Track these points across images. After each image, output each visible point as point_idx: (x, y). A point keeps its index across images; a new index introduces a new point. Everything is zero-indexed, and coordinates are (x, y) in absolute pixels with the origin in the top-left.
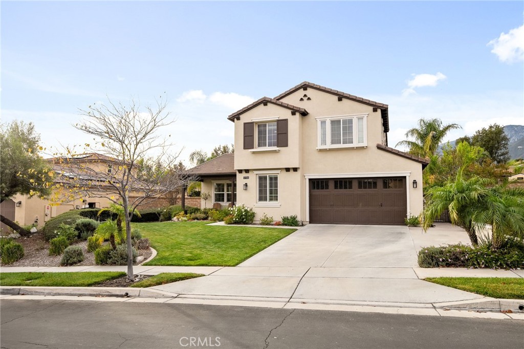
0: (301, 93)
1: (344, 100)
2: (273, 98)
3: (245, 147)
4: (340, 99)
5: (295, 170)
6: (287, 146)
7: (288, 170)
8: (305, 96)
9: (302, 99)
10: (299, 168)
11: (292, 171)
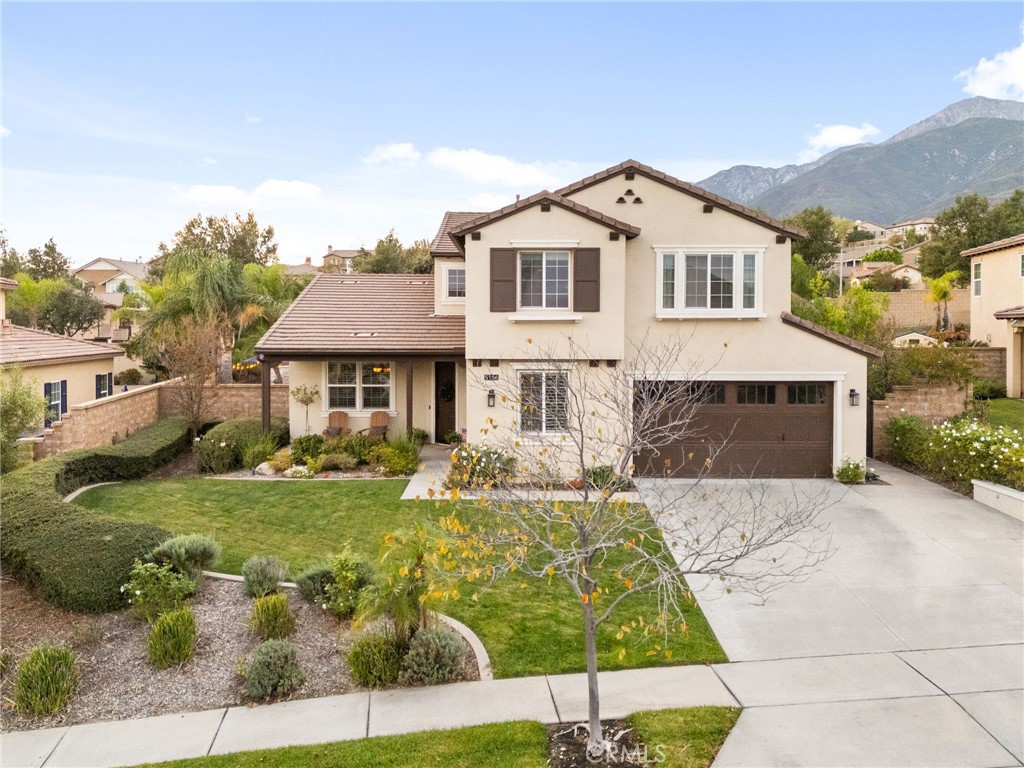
0: (620, 185)
1: (717, 212)
2: (552, 191)
3: (494, 308)
4: (708, 210)
5: (612, 363)
6: (597, 309)
7: (594, 363)
8: (629, 192)
9: (621, 200)
10: (620, 360)
11: (603, 367)
